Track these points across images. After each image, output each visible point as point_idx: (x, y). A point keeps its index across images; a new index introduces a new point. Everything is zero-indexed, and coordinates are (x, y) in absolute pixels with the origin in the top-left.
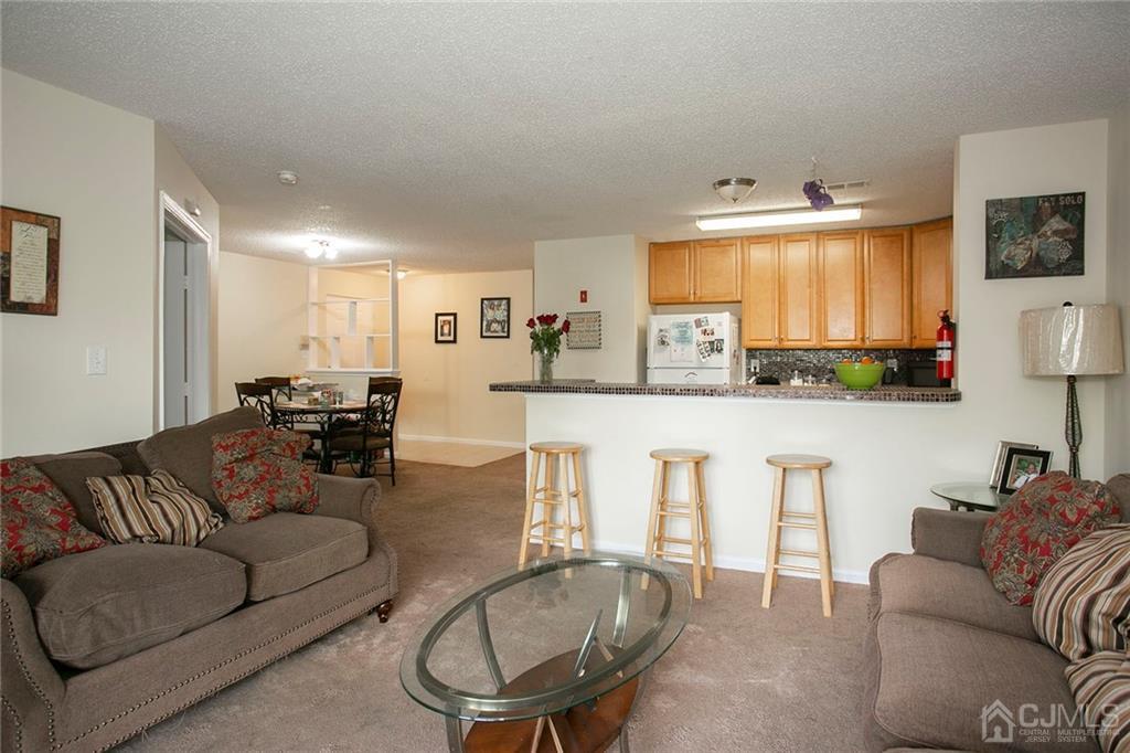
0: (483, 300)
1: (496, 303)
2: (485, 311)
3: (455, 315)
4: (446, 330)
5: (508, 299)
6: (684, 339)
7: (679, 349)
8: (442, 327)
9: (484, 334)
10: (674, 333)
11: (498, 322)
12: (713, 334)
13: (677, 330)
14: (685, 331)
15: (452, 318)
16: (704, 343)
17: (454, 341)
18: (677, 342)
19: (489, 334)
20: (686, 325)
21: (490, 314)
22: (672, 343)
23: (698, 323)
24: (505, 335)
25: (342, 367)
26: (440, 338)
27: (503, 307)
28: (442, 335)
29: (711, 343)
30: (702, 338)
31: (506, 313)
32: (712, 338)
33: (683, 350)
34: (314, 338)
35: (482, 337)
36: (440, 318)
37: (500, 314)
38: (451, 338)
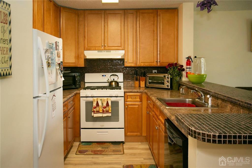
12: (60, 57)
14: (52, 53)
16: (58, 65)
20: (52, 46)
30: (57, 60)
32: (60, 61)
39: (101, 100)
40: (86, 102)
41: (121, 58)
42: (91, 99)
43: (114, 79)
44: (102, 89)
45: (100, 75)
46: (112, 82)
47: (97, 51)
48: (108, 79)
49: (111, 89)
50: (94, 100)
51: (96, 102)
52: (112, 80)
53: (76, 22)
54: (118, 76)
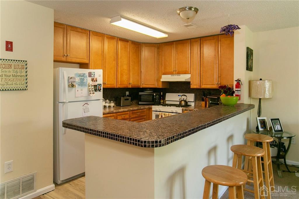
6: (82, 83)
7: (79, 90)
10: (77, 80)
12: (96, 81)
13: (79, 78)
14: (84, 79)
16: (92, 86)
18: (79, 85)
20: (83, 75)
22: (77, 86)
23: (90, 74)
29: (95, 86)
30: (91, 83)
32: (96, 83)
33: (82, 90)
39: (164, 114)
40: (156, 115)
41: (184, 81)
42: (158, 113)
43: (184, 99)
44: (168, 106)
45: (176, 95)
46: (182, 101)
47: (170, 75)
48: (180, 99)
49: (177, 107)
50: (160, 114)
51: (161, 116)
52: (183, 99)
53: (156, 53)
54: (186, 96)
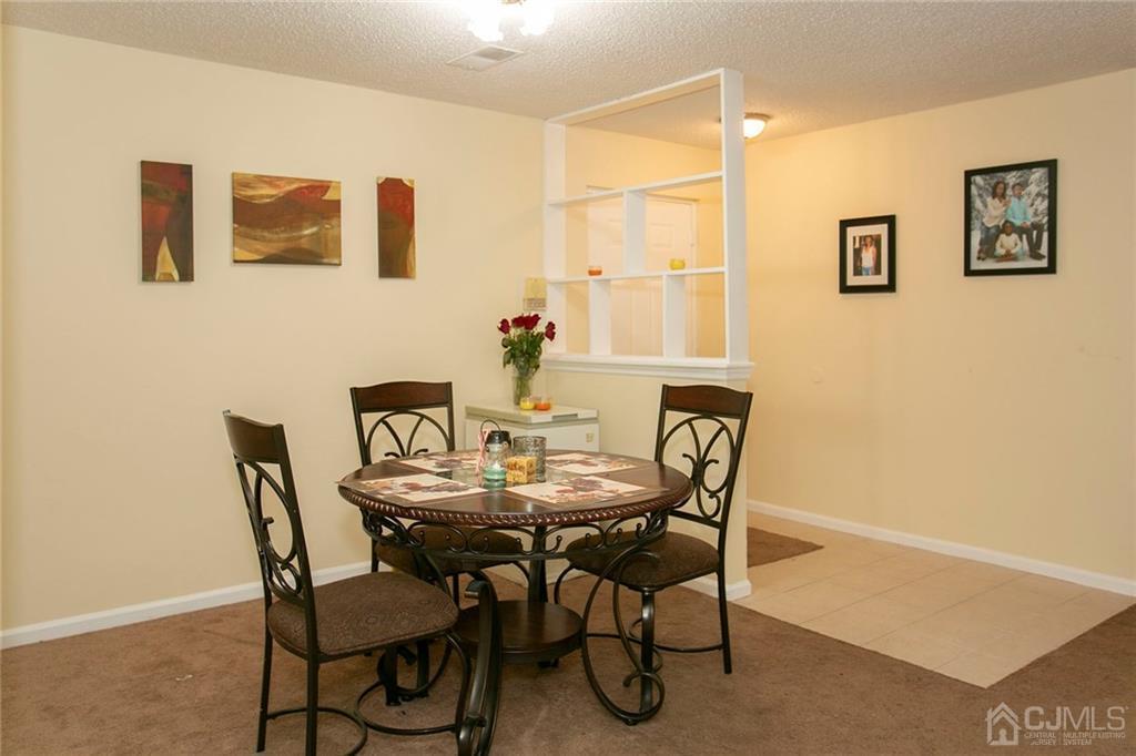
0: (969, 175)
1: (1011, 178)
2: (978, 203)
3: (890, 221)
4: (868, 258)
5: (1051, 166)
8: (857, 253)
9: (976, 265)
11: (1021, 231)
15: (882, 230)
17: (890, 287)
19: (990, 265)
21: (991, 212)
24: (1044, 263)
25: (614, 352)
26: (852, 280)
27: (1033, 189)
28: (858, 271)
31: (1043, 205)
34: (558, 284)
35: (969, 272)
36: (852, 232)
37: (1026, 208)
38: (883, 279)
